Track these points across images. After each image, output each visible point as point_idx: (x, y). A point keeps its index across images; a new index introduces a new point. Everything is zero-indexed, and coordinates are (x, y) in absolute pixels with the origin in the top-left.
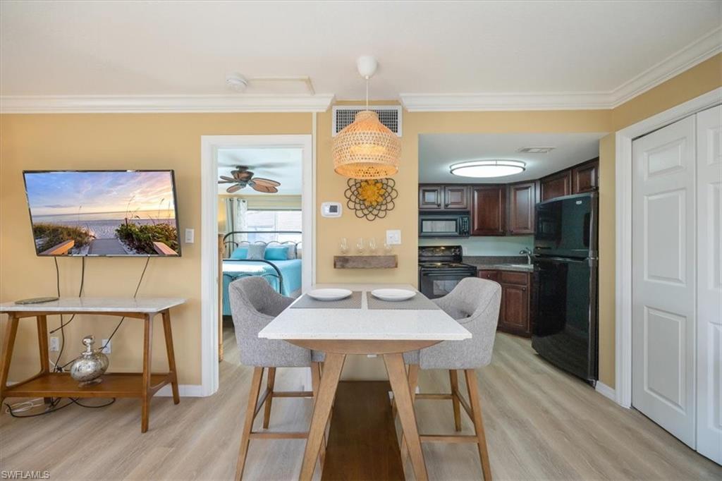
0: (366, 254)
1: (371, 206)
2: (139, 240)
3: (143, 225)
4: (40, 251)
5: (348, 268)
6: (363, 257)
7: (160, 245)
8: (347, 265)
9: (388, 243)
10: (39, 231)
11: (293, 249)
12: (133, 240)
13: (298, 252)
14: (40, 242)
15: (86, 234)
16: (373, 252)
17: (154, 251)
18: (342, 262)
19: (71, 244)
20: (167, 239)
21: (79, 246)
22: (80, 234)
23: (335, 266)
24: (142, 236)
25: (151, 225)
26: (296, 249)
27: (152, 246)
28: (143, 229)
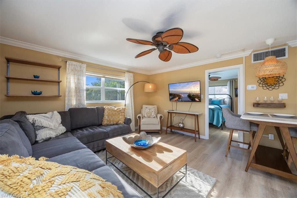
0: (269, 102)
1: (271, 85)
2: (192, 98)
3: (193, 94)
4: (171, 99)
5: (260, 107)
6: (267, 103)
8: (260, 106)
9: (280, 99)
10: (171, 95)
11: (223, 101)
12: (190, 98)
13: (225, 102)
14: (171, 97)
15: (181, 96)
16: (272, 102)
17: (195, 101)
18: (257, 105)
19: (178, 98)
20: (198, 98)
21: (179, 98)
22: (180, 96)
23: (254, 106)
24: (193, 97)
25: (195, 94)
26: (224, 101)
27: (195, 99)
28: (193, 95)
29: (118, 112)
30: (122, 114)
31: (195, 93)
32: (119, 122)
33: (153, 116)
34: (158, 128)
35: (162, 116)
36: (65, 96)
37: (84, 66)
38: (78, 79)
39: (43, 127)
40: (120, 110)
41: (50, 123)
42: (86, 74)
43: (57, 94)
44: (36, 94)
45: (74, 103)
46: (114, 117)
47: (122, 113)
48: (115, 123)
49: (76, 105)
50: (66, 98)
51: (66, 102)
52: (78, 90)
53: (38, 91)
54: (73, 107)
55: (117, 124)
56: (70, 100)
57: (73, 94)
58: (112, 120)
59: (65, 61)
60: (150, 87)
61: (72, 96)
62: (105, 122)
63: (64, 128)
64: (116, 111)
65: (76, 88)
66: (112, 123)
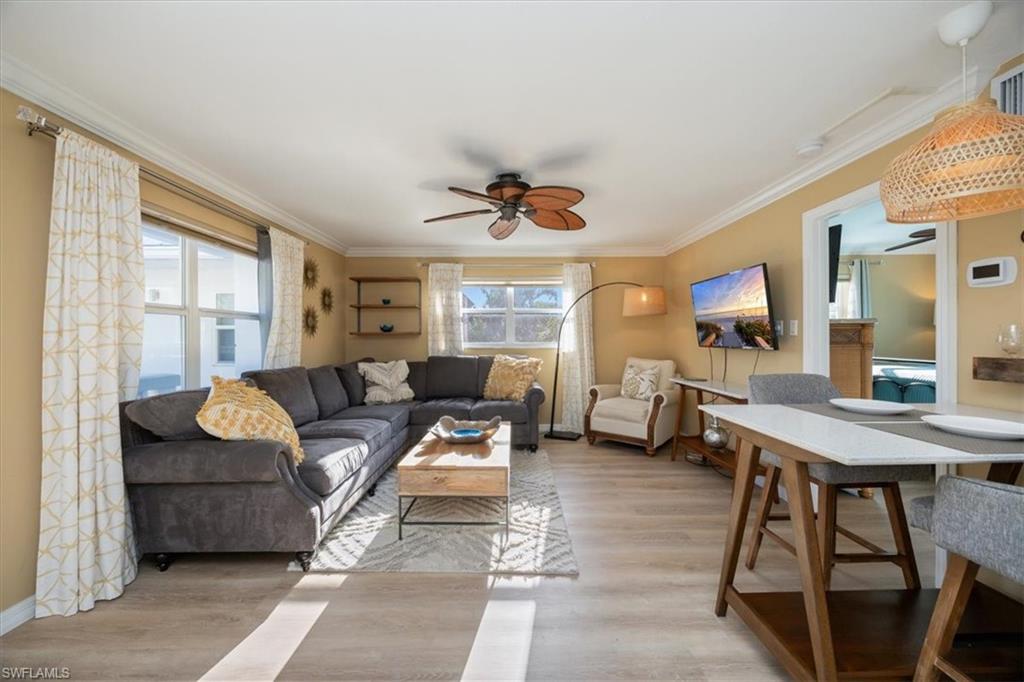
2: (747, 335)
7: (759, 339)
10: (700, 326)
12: (743, 334)
14: (701, 334)
15: (720, 329)
17: (755, 344)
19: (714, 336)
20: (763, 334)
22: (717, 329)
23: (976, 374)
24: (748, 330)
25: (752, 321)
27: (754, 340)
28: (748, 325)
29: (515, 371)
30: (526, 376)
31: (753, 317)
32: (513, 396)
33: (642, 394)
34: (640, 432)
35: (663, 399)
36: (427, 333)
37: (460, 267)
38: (449, 298)
39: (374, 384)
40: (523, 367)
41: (384, 378)
42: (464, 283)
43: (417, 330)
44: (387, 330)
45: (441, 347)
46: (503, 382)
47: (526, 373)
48: (504, 396)
49: (446, 350)
50: (430, 338)
51: (430, 344)
52: (450, 319)
53: (389, 326)
54: (440, 355)
55: (508, 398)
56: (435, 341)
57: (441, 328)
58: (498, 387)
59: (426, 263)
60: (644, 298)
61: (438, 332)
62: (488, 393)
63: (411, 391)
64: (513, 367)
65: (444, 316)
66: (498, 396)
